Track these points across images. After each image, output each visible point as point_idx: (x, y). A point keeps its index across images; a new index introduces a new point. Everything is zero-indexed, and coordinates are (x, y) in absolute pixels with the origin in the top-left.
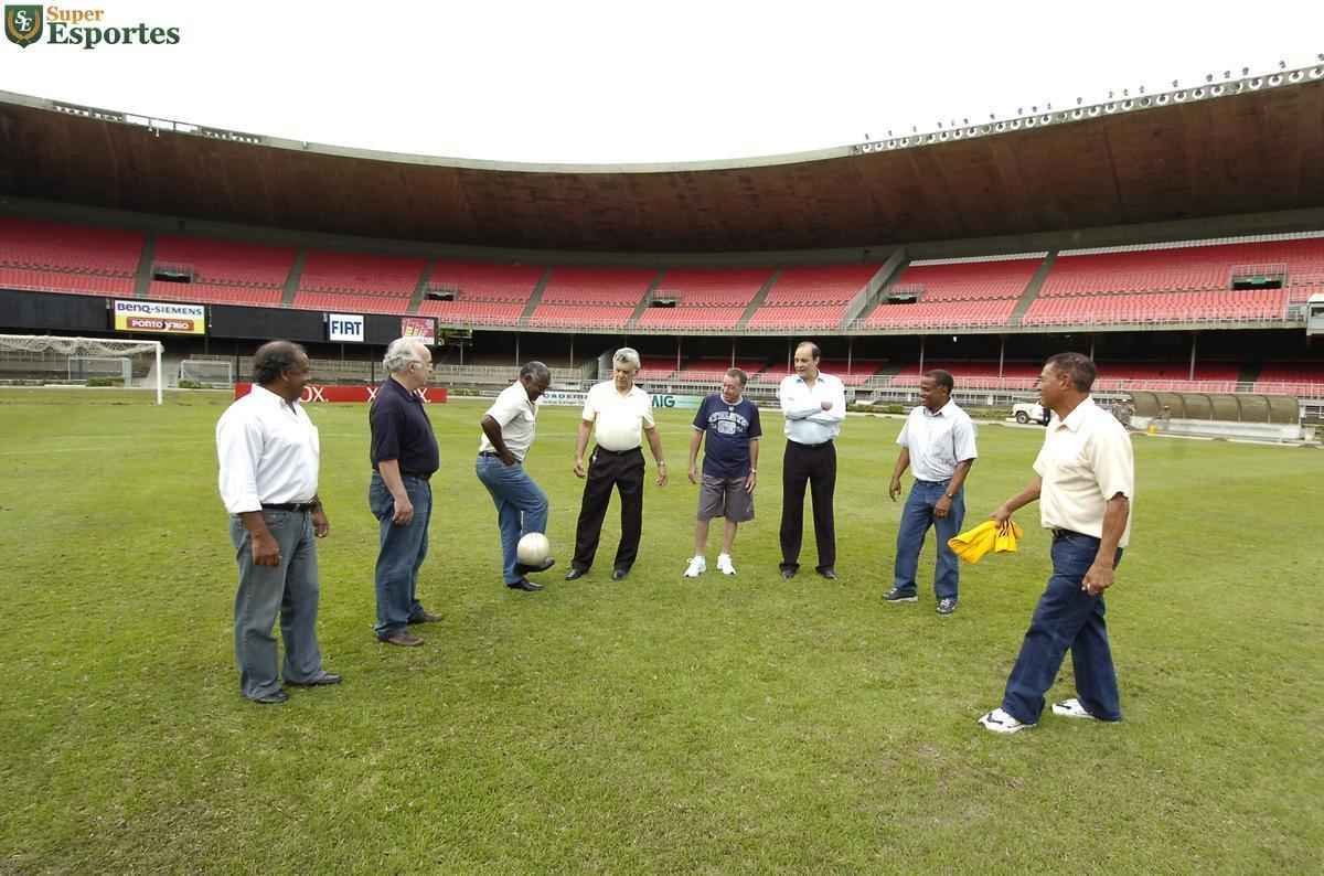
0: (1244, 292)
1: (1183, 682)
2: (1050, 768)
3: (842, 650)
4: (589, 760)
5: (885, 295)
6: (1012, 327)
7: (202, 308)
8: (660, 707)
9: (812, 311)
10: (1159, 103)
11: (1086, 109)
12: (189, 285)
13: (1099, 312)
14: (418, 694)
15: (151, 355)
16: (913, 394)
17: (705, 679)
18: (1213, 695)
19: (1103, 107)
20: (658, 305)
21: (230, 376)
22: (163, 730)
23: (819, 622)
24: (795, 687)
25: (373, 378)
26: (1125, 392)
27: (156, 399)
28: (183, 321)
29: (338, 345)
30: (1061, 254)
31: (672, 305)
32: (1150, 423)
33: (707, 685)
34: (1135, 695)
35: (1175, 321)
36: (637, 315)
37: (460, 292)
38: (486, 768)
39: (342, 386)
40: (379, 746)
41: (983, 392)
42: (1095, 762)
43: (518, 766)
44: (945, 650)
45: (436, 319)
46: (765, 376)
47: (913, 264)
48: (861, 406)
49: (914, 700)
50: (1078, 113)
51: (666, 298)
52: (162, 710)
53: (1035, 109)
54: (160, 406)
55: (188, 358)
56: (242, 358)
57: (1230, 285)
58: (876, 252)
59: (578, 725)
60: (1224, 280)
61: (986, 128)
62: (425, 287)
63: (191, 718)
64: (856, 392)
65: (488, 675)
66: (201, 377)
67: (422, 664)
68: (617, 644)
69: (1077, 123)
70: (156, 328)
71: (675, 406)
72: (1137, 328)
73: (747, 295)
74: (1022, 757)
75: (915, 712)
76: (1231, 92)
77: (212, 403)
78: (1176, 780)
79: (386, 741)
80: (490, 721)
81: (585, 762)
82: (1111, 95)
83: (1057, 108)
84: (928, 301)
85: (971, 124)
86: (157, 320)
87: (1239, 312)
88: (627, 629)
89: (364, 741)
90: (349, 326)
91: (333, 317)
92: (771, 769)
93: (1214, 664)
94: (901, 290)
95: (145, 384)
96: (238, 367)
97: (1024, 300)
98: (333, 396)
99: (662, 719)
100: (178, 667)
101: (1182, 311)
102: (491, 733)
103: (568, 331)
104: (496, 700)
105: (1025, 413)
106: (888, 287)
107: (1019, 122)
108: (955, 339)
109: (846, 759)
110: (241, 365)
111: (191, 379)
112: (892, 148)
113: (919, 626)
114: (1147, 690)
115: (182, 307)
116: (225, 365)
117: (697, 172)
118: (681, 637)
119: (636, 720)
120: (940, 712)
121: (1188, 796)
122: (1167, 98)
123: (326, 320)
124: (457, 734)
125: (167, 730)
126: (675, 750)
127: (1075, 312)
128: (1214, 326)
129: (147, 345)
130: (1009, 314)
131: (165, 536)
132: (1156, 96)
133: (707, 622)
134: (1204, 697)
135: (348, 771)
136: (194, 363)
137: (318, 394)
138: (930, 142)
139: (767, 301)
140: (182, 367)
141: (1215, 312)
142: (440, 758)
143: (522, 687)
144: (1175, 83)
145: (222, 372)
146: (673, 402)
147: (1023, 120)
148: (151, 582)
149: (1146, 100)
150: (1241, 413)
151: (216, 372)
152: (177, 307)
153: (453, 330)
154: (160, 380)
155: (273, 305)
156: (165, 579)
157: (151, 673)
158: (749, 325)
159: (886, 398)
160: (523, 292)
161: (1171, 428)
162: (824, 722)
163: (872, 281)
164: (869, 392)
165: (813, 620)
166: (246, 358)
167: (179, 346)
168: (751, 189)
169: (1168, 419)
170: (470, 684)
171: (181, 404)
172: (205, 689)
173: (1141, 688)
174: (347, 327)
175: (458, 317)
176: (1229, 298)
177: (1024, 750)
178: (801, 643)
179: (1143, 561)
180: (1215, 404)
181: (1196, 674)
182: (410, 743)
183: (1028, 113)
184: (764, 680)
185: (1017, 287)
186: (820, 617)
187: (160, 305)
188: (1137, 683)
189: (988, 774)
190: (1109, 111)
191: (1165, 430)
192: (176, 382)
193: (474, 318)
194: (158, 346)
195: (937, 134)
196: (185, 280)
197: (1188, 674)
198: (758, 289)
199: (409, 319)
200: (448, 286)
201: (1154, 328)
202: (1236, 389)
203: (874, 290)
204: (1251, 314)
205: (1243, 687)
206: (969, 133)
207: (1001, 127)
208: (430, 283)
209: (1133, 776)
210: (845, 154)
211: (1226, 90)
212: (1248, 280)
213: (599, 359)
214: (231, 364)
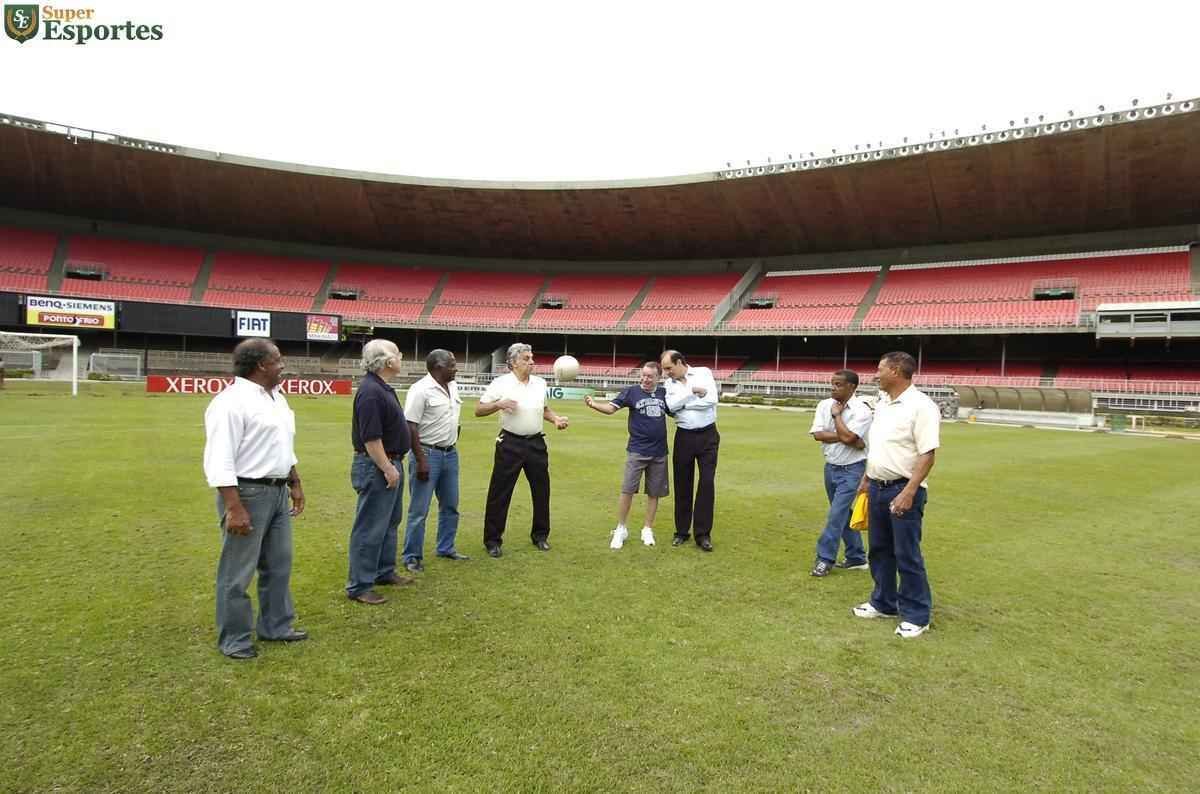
0: (1043, 302)
1: (1012, 619)
2: (916, 686)
5: (746, 300)
6: (854, 330)
7: (112, 305)
9: (685, 313)
10: (971, 143)
11: (911, 147)
12: (100, 282)
13: (925, 318)
15: (68, 348)
16: (771, 387)
18: (1037, 629)
19: (925, 146)
20: (546, 306)
21: (139, 368)
24: (705, 632)
26: (948, 387)
27: (71, 391)
28: (92, 317)
30: (893, 268)
31: (559, 307)
32: (971, 413)
33: (633, 632)
34: (977, 630)
35: (988, 326)
36: (529, 313)
37: (362, 292)
38: (457, 703)
40: (361, 689)
42: (950, 681)
43: (486, 701)
44: (823, 599)
45: (340, 317)
47: (769, 274)
48: (726, 397)
50: (904, 150)
51: (554, 301)
53: (869, 146)
54: (74, 397)
55: (98, 352)
56: (149, 352)
57: (1031, 295)
58: (737, 264)
60: (1027, 292)
61: (829, 160)
62: (329, 288)
64: (723, 385)
65: (443, 629)
66: (109, 369)
69: (903, 159)
70: (69, 323)
71: (564, 397)
72: (957, 332)
73: (626, 299)
76: (1029, 135)
77: (124, 394)
78: (1013, 693)
82: (932, 135)
83: (887, 146)
84: (782, 307)
85: (815, 157)
86: (68, 315)
87: (1041, 319)
90: (256, 322)
91: (241, 314)
93: (1035, 605)
94: (757, 297)
95: (53, 376)
96: (146, 359)
97: (863, 308)
101: (993, 318)
102: (456, 675)
103: (465, 329)
104: (454, 648)
106: (748, 294)
107: (856, 157)
108: (805, 340)
110: (149, 358)
111: (97, 371)
112: (750, 175)
113: (800, 581)
114: (986, 627)
115: (93, 303)
116: (134, 358)
117: (581, 190)
121: (1024, 705)
122: (977, 139)
123: (233, 317)
124: (426, 677)
126: (615, 684)
127: (905, 317)
128: (1020, 331)
129: (60, 338)
130: (851, 318)
131: (116, 516)
132: (968, 138)
134: (1030, 631)
136: (102, 356)
138: (783, 171)
139: (644, 304)
140: (92, 359)
141: (1020, 318)
144: (984, 128)
145: (130, 365)
146: (562, 394)
147: (860, 155)
148: (114, 557)
149: (960, 141)
150: (1044, 404)
151: (125, 365)
152: (88, 303)
153: (355, 327)
154: (73, 371)
155: (181, 303)
158: (627, 325)
159: (748, 391)
160: (423, 294)
163: (735, 288)
164: (734, 386)
166: (154, 352)
167: (93, 339)
168: (630, 206)
171: (95, 396)
173: (981, 625)
174: (255, 323)
175: (362, 314)
176: (1032, 305)
180: (1023, 396)
181: (1023, 614)
183: (863, 149)
185: (855, 296)
187: (73, 301)
188: (977, 621)
189: (868, 693)
190: (929, 150)
192: (87, 374)
193: (376, 316)
194: (75, 340)
195: (788, 165)
196: (97, 278)
197: (1016, 613)
198: (636, 293)
199: (314, 317)
200: (352, 287)
201: (971, 332)
202: (1040, 384)
203: (737, 297)
204: (1049, 321)
205: (1060, 622)
206: (814, 164)
207: (841, 160)
208: (334, 284)
209: (980, 691)
210: (710, 179)
211: (1026, 134)
212: (1047, 292)
213: (493, 354)
214: (139, 357)
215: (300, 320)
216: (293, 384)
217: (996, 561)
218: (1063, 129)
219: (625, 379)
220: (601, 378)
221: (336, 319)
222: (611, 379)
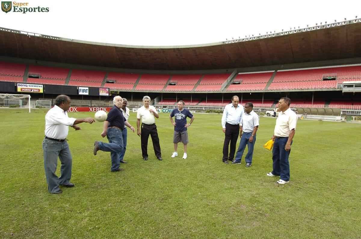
0: (326, 81)
1: (311, 186)
2: (276, 211)
3: (220, 179)
4: (149, 212)
5: (232, 82)
6: (265, 90)
7: (42, 85)
8: (169, 197)
9: (213, 86)
10: (304, 31)
11: (284, 32)
13: (288, 86)
14: (100, 194)
15: (27, 99)
17: (181, 188)
18: (319, 189)
19: (289, 32)
20: (171, 84)
21: (50, 104)
22: (26, 206)
23: (214, 171)
24: (207, 190)
25: (91, 105)
27: (29, 111)
28: (37, 89)
29: (81, 96)
30: (278, 71)
31: (175, 85)
32: (302, 116)
33: (183, 190)
34: (298, 190)
35: (308, 89)
36: (165, 87)
37: (116, 81)
38: (119, 215)
39: (82, 107)
40: (88, 209)
41: (258, 108)
42: (288, 209)
43: (128, 215)
44: (248, 178)
45: (109, 88)
46: (200, 104)
47: (239, 74)
49: (239, 193)
50: (282, 34)
51: (173, 83)
52: (25, 201)
53: (271, 32)
54: (30, 113)
55: (38, 100)
57: (322, 80)
58: (229, 70)
59: (146, 202)
60: (321, 78)
61: (258, 37)
62: (106, 80)
63: (34, 203)
65: (120, 189)
66: (42, 105)
67: (102, 186)
68: (158, 179)
69: (282, 36)
70: (29, 91)
72: (298, 91)
73: (195, 82)
74: (268, 208)
75: (239, 196)
76: (322, 28)
77: (45, 112)
78: (309, 213)
79: (90, 208)
80: (120, 202)
81: (147, 213)
82: (291, 29)
83: (277, 32)
84: (243, 83)
85: (254, 36)
86: (29, 89)
87: (325, 87)
88: (160, 174)
89: (84, 208)
90: (84, 90)
91: (80, 88)
92: (200, 213)
93: (319, 181)
94: (236, 80)
95: (26, 107)
97: (269, 83)
98: (80, 110)
99: (170, 200)
100: (31, 188)
101: (310, 86)
102: (121, 205)
103: (146, 92)
104: (123, 195)
105: (269, 114)
106: (233, 80)
107: (267, 36)
108: (251, 94)
109: (220, 210)
111: (39, 105)
112: (233, 42)
114: (302, 188)
115: (36, 85)
116: (49, 101)
117: (181, 48)
118: (175, 176)
119: (162, 200)
120: (246, 196)
121: (313, 218)
122: (305, 29)
123: (78, 89)
124: (111, 206)
125: (27, 206)
126: (173, 209)
127: (282, 86)
128: (318, 90)
129: (26, 96)
130: (265, 87)
131: (29, 150)
132: (303, 29)
133: (183, 172)
134: (317, 190)
135: (79, 217)
136: (40, 101)
137: (75, 110)
138: (244, 41)
139: (200, 83)
140: (37, 102)
141: (318, 86)
142: (106, 213)
143: (130, 192)
144: (308, 26)
145: (48, 103)
147: (268, 35)
148: (24, 163)
149: (300, 30)
150: (325, 113)
151: (46, 103)
153: (114, 91)
154: (30, 106)
155: (62, 85)
156: (28, 162)
157: (23, 190)
158: (195, 90)
160: (134, 81)
161: (307, 117)
162: (215, 200)
163: (229, 78)
165: (212, 171)
167: (35, 96)
168: (196, 53)
169: (306, 115)
170: (115, 191)
171: (36, 113)
172: (38, 194)
173: (300, 188)
174: (84, 91)
175: (115, 88)
176: (322, 82)
177: (269, 206)
178: (209, 177)
179: (300, 153)
180: (319, 110)
181: (315, 184)
182: (97, 209)
183: (269, 33)
184: (198, 188)
185: (266, 80)
186: (214, 170)
187: (30, 85)
188: (299, 186)
189: (259, 213)
190: (290, 33)
191: (306, 117)
192: (35, 106)
193: (120, 88)
194: (29, 96)
195: (245, 39)
196: (38, 78)
197: (312, 184)
198: (198, 80)
199: (101, 89)
200: (113, 79)
201: (303, 91)
202: (324, 107)
203: (229, 81)
204: (328, 87)
205: (327, 187)
206: (253, 39)
207: (262, 37)
208: (107, 78)
209: (298, 212)
210: (221, 44)
211: (321, 27)
212: (327, 78)
213: (155, 99)
214: (50, 101)
215: (97, 89)
216: (95, 109)
217: (307, 165)
218: (333, 26)
219: (195, 107)
220: (187, 106)
221: (108, 89)
222: (190, 106)
